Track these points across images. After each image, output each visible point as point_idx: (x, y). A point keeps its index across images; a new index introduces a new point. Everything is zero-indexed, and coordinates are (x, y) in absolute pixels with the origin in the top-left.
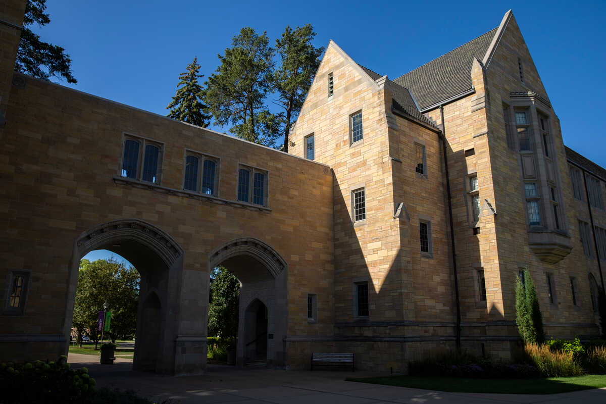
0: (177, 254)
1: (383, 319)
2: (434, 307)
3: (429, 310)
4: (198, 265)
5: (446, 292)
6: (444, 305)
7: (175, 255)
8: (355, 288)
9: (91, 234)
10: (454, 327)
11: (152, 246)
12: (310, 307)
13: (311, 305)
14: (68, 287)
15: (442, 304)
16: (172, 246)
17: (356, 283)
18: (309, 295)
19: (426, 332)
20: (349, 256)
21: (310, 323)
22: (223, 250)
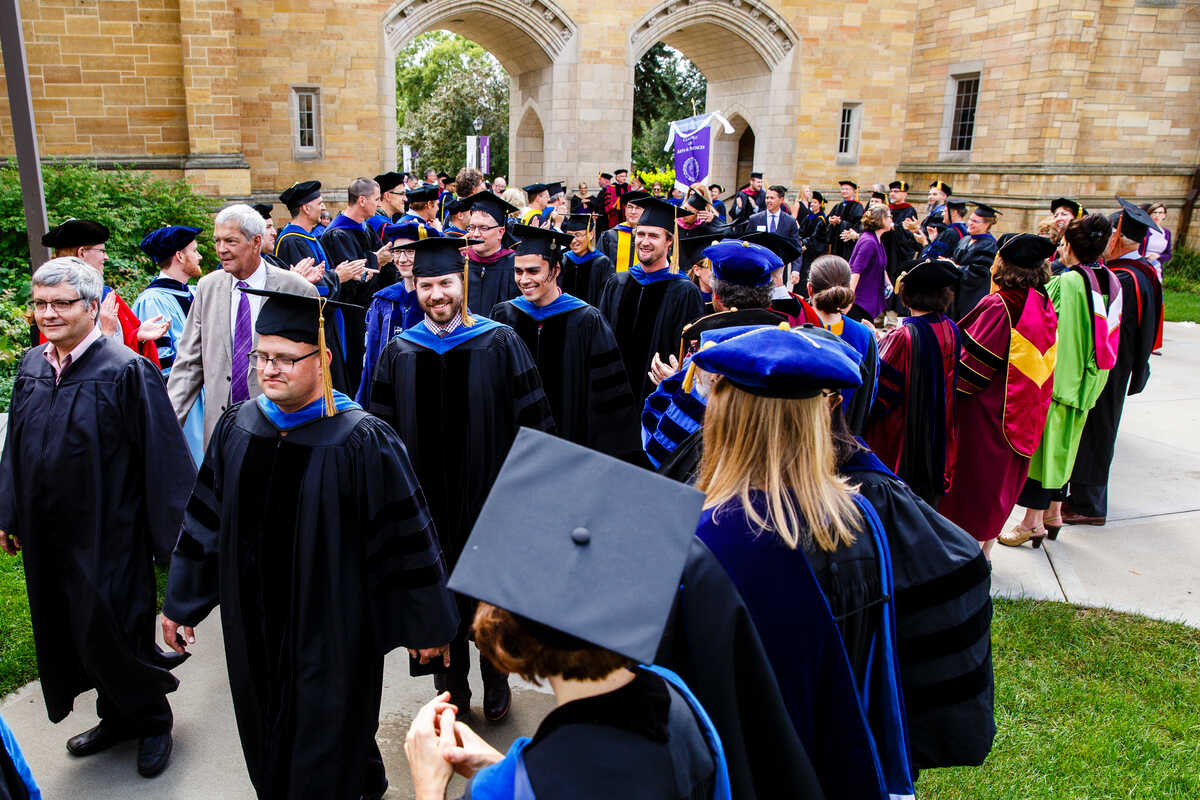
0: (566, 32)
1: (998, 159)
2: (1143, 131)
3: (1126, 138)
4: (606, 54)
5: (1190, 91)
6: (1175, 124)
7: (563, 35)
8: (951, 89)
9: (406, 8)
10: (1191, 176)
11: (517, 21)
12: (845, 131)
13: (848, 126)
14: (381, 109)
15: (1170, 121)
16: (556, 19)
17: (955, 77)
18: (845, 104)
19: (1102, 188)
20: (948, 11)
21: (841, 163)
22: (658, 16)
